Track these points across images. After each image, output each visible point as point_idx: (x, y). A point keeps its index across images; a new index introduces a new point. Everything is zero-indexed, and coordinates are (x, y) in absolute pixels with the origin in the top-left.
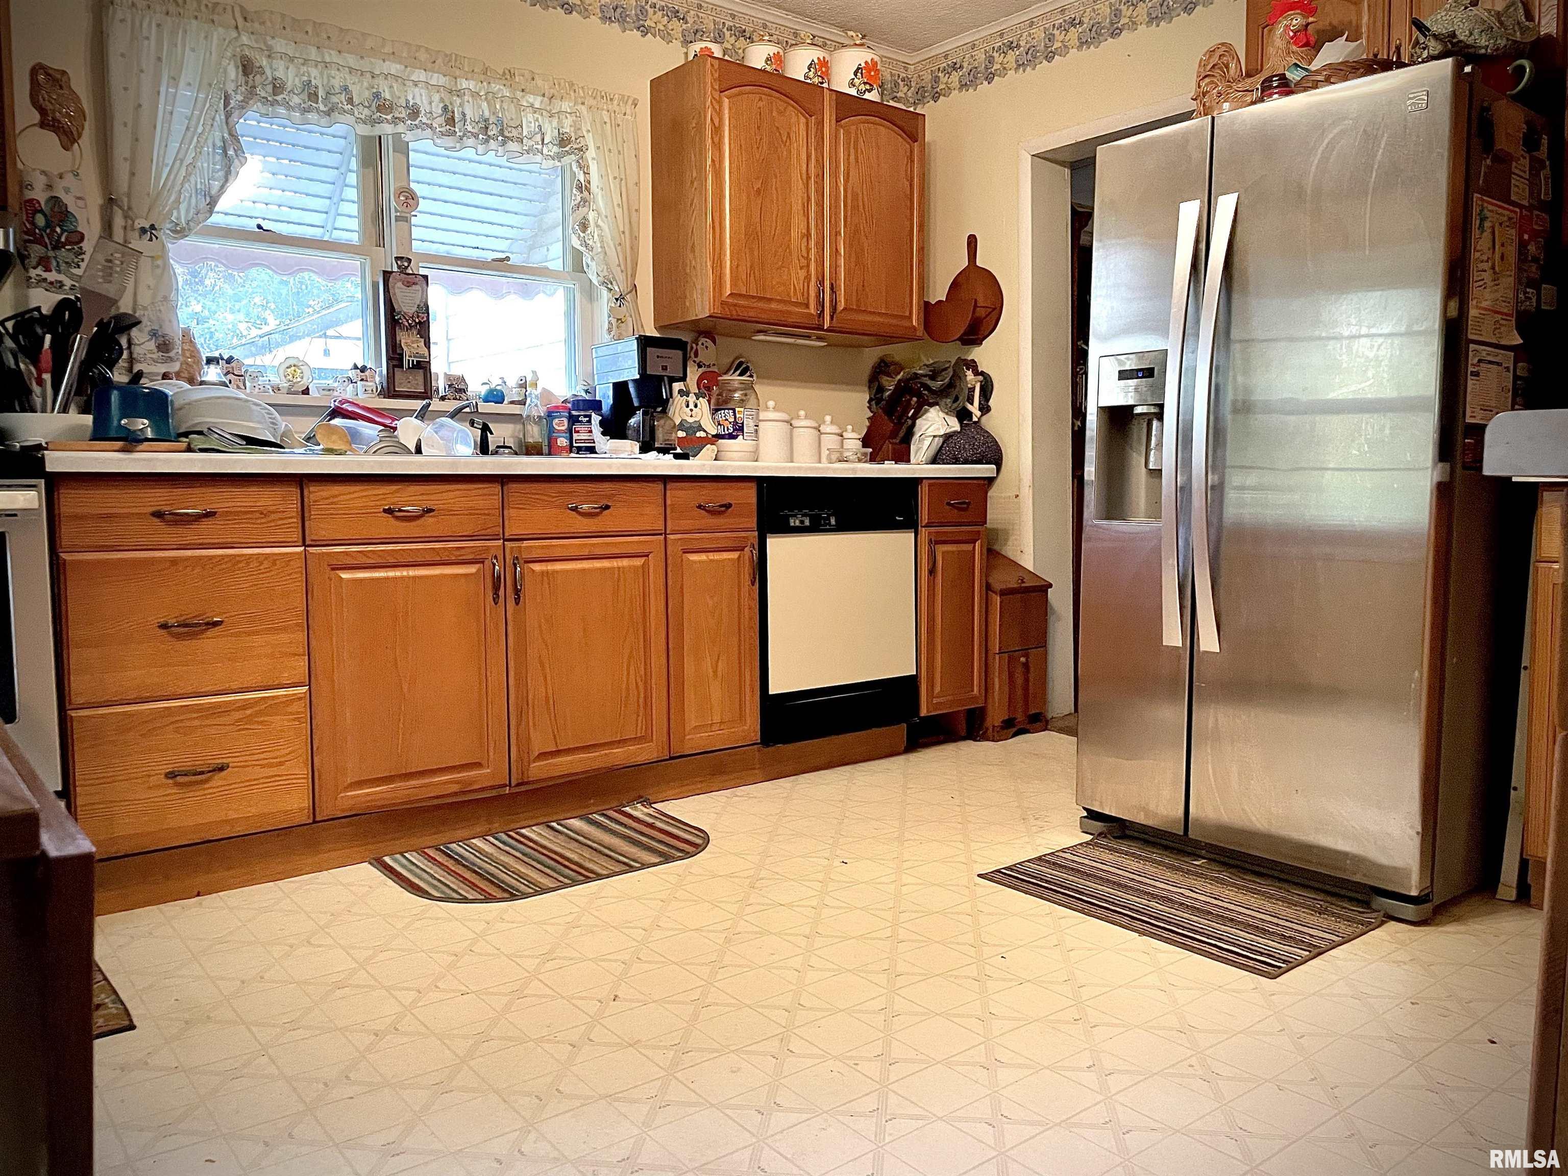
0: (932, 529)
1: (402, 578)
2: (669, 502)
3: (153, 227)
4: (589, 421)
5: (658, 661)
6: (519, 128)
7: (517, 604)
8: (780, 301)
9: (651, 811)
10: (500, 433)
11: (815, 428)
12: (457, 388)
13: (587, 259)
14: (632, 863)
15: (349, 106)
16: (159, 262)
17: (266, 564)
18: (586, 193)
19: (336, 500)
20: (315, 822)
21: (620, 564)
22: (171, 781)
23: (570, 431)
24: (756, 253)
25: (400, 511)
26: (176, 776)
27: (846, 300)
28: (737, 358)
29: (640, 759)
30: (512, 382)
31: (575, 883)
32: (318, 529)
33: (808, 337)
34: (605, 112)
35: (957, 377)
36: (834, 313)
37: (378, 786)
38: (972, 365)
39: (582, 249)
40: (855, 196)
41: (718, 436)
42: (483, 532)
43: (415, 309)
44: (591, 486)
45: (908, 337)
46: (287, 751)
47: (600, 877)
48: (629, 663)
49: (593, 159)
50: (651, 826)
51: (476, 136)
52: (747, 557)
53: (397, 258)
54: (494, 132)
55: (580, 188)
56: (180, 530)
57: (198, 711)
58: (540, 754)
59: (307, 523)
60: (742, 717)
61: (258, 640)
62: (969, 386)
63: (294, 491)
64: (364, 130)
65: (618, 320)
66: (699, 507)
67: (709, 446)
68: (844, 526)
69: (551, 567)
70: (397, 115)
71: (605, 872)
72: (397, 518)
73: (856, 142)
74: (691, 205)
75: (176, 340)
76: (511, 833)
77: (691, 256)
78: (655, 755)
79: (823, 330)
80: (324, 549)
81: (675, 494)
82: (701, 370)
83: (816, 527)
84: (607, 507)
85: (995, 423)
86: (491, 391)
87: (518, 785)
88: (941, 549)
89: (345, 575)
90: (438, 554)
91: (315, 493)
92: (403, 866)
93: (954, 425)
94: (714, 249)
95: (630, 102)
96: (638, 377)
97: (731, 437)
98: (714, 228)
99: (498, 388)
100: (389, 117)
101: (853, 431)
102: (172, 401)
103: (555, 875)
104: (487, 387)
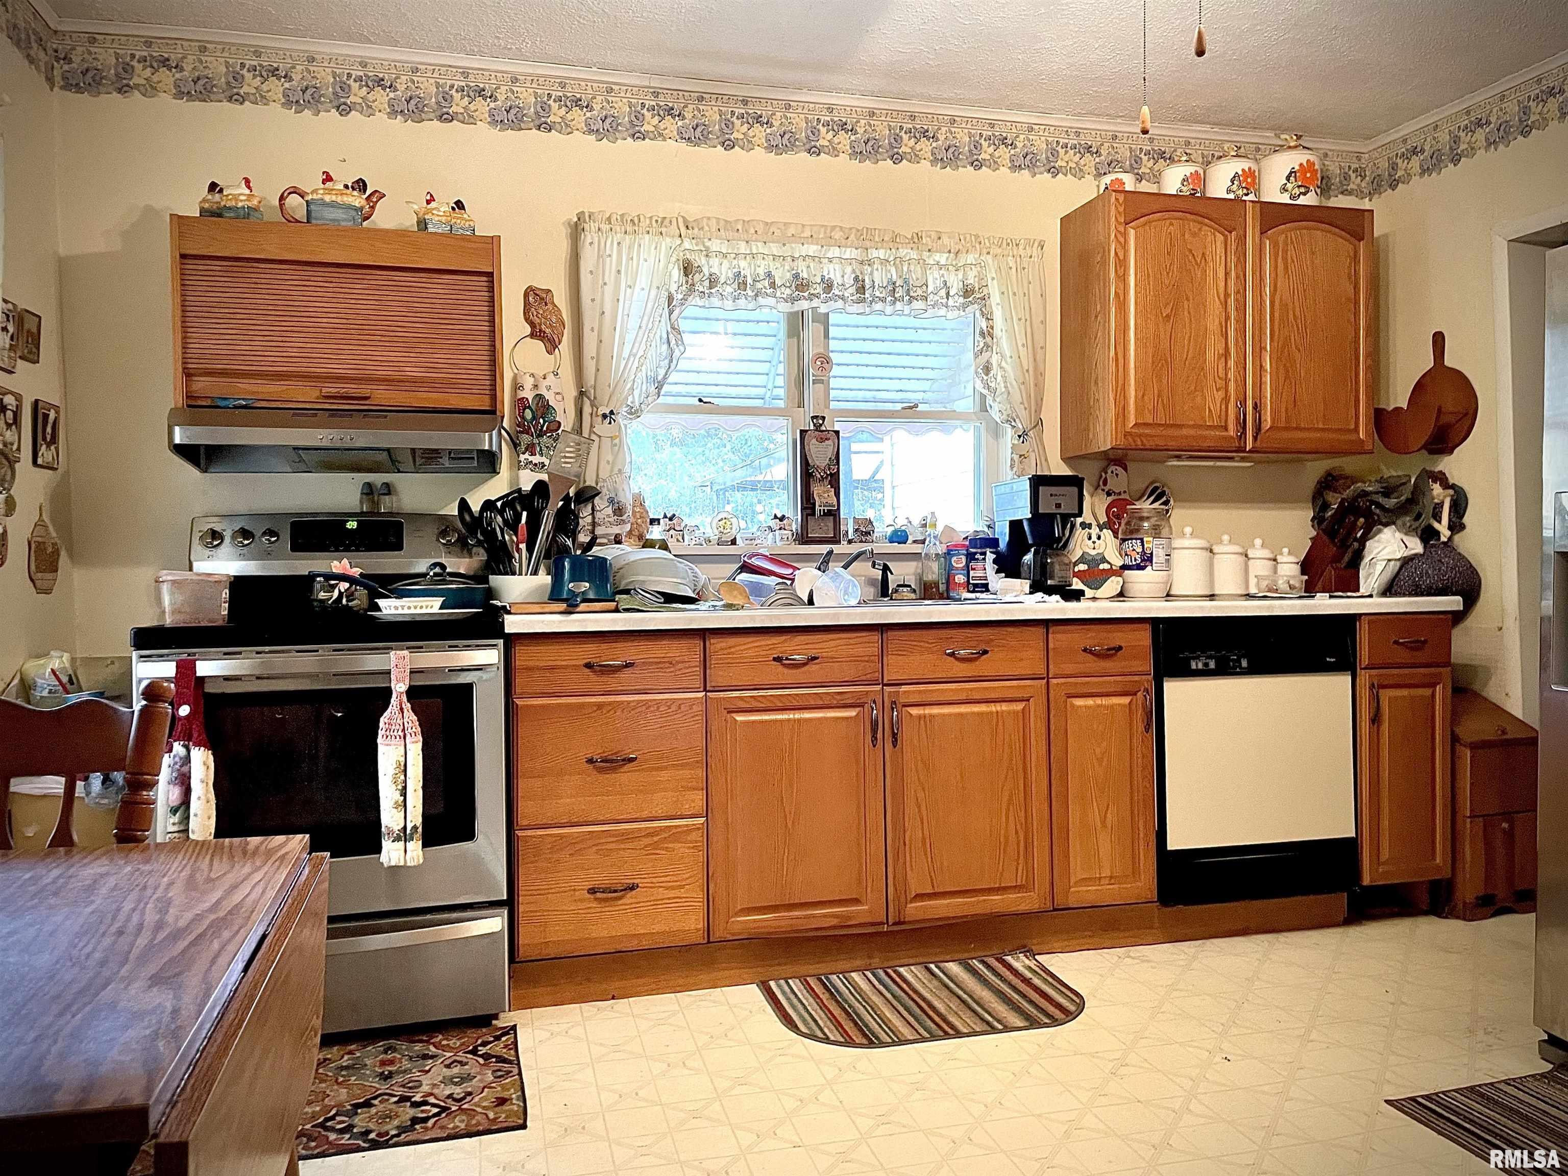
0: (1374, 672)
1: (789, 720)
2: (1051, 645)
3: (612, 412)
4: (984, 559)
5: (1038, 806)
6: (924, 287)
7: (895, 746)
8: (1193, 427)
9: (1032, 964)
10: (901, 572)
11: (1241, 554)
12: (865, 531)
13: (989, 400)
14: (996, 1024)
15: (772, 290)
16: (617, 441)
17: (674, 708)
18: (988, 339)
19: (733, 650)
20: (709, 942)
21: (999, 709)
22: (592, 897)
23: (968, 568)
24: (1165, 382)
25: (787, 659)
26: (595, 892)
27: (1273, 420)
28: (1152, 483)
29: (1023, 907)
30: (916, 522)
31: (933, 1038)
32: (717, 676)
33: (1231, 459)
34: (1010, 258)
35: (1418, 492)
36: (1257, 434)
37: (765, 914)
38: (1441, 479)
39: (985, 392)
40: (1284, 306)
41: (1125, 567)
42: (864, 678)
43: (827, 461)
44: (968, 632)
45: (1357, 449)
46: (687, 875)
47: (959, 1034)
48: (1008, 810)
49: (998, 304)
50: (1027, 981)
51: (883, 300)
52: (1140, 703)
53: (813, 418)
54: (900, 294)
55: (982, 334)
56: (605, 678)
57: (618, 836)
58: (917, 896)
59: (708, 671)
60: (1135, 872)
61: (664, 775)
62: (1436, 501)
63: (698, 643)
64: (786, 307)
65: (1021, 456)
66: (1085, 650)
67: (1113, 578)
68: (1256, 669)
69: (928, 711)
70: (812, 291)
71: (965, 1031)
72: (784, 665)
73: (1285, 252)
74: (1096, 338)
75: (628, 505)
76: (889, 971)
77: (1093, 388)
78: (1037, 906)
79: (1244, 451)
80: (722, 694)
81: (1058, 638)
82: (1110, 499)
83: (1224, 670)
84: (985, 652)
85: (1466, 543)
86: (895, 532)
87: (894, 924)
88: (1386, 695)
89: (740, 718)
90: (821, 699)
91: (716, 644)
92: (784, 993)
93: (1416, 546)
94: (1117, 382)
95: (1036, 244)
96: (1030, 516)
97: (1140, 567)
98: (1117, 360)
99: (903, 528)
100: (806, 294)
101: (1290, 553)
102: (610, 564)
103: (917, 1026)
104: (891, 529)
